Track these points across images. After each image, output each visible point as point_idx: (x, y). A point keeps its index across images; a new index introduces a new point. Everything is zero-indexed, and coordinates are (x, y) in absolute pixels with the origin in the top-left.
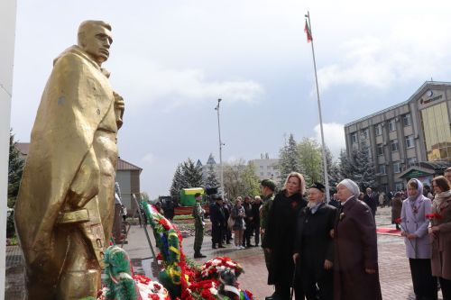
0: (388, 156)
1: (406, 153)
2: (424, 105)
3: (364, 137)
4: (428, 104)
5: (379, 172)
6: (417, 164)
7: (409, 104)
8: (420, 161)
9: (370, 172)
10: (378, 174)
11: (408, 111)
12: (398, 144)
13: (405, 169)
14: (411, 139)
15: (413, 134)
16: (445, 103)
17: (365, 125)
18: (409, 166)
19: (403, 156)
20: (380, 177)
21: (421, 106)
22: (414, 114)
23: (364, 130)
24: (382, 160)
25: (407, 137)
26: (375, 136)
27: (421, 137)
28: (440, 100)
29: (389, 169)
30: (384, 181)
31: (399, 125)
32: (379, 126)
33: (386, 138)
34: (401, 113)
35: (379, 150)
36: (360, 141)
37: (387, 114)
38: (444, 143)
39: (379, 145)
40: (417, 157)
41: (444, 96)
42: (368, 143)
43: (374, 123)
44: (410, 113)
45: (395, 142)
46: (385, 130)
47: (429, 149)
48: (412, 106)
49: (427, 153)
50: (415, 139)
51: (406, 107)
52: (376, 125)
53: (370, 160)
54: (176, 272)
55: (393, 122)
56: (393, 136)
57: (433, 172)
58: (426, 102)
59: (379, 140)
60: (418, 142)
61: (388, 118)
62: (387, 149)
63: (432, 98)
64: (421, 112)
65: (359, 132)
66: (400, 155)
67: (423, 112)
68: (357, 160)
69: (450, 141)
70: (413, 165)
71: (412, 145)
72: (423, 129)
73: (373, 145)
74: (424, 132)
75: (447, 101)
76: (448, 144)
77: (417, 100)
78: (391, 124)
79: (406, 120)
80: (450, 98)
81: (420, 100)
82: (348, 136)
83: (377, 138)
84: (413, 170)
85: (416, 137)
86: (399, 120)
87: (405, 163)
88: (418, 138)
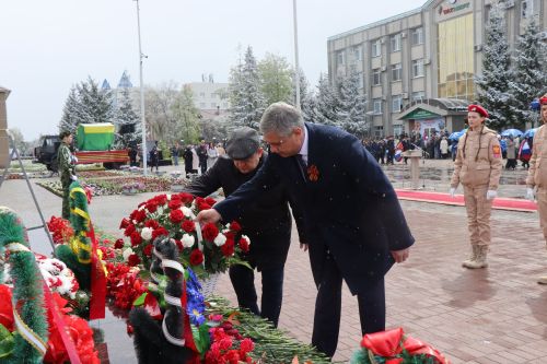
0: (386, 87)
1: (411, 85)
2: (443, 16)
3: (354, 58)
4: (449, 15)
5: (371, 109)
6: (425, 101)
7: (422, 13)
8: (429, 97)
9: (359, 108)
10: (370, 113)
11: (419, 23)
12: (401, 70)
13: (408, 107)
14: (420, 64)
15: (424, 58)
16: (471, 16)
17: (357, 41)
18: (413, 104)
19: (407, 90)
20: (372, 117)
21: (439, 17)
22: (427, 29)
23: (355, 46)
24: (377, 92)
25: (415, 61)
26: (371, 58)
27: (433, 63)
28: (466, 10)
29: (386, 105)
30: (378, 122)
31: (405, 42)
32: (378, 43)
33: (385, 62)
34: (411, 26)
35: (375, 78)
36: (349, 64)
37: (390, 25)
38: (464, 74)
39: (375, 70)
40: (425, 91)
41: (471, 5)
42: (360, 68)
43: (371, 37)
44: (422, 26)
45: (398, 67)
46: (385, 48)
47: (443, 81)
48: (427, 15)
49: (440, 86)
50: (426, 65)
51: (419, 16)
52: (372, 41)
53: (361, 92)
54: (83, 246)
55: (397, 38)
56: (396, 59)
57: (445, 113)
58: (447, 12)
59: (376, 64)
60: (428, 69)
61: (391, 32)
63: (455, 6)
64: (438, 25)
65: (348, 50)
66: (403, 86)
67: (441, 26)
68: (343, 90)
69: (471, 71)
70: (419, 102)
71: (420, 69)
72: (438, 51)
73: (366, 69)
74: (438, 56)
75: (475, 12)
76: (471, 75)
77: (434, 8)
78: (394, 41)
79: (416, 36)
80: (479, 7)
81: (438, 8)
82: (333, 55)
83: (373, 60)
84: (419, 110)
85: (428, 62)
86: (406, 35)
87: (408, 99)
88: (430, 64)
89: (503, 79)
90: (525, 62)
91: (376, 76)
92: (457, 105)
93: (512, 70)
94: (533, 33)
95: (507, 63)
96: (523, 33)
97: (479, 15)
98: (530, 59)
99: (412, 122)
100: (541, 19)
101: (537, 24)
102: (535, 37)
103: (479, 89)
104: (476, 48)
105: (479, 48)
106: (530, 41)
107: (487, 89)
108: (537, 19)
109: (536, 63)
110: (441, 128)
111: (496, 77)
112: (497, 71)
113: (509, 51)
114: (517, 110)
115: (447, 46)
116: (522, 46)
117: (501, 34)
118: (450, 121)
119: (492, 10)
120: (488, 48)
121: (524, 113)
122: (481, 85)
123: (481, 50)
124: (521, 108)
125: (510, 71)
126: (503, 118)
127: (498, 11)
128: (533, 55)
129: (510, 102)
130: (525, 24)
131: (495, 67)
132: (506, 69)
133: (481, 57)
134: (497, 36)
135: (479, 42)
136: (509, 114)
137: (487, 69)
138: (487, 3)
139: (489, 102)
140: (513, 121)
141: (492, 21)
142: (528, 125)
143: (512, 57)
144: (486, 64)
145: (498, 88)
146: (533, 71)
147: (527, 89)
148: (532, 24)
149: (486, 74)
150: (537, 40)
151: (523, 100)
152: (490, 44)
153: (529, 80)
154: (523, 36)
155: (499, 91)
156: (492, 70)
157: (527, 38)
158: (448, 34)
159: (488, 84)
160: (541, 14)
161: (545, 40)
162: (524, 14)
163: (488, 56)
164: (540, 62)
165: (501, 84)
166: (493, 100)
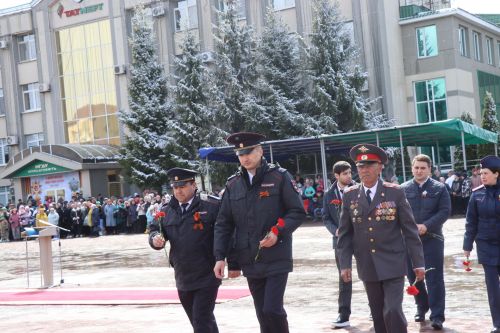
1: (21, 123)
2: (65, 20)
4: (74, 19)
6: (46, 149)
7: (31, 12)
8: (51, 142)
11: (29, 28)
13: (18, 158)
14: (33, 91)
15: (40, 81)
16: (108, 22)
18: (27, 153)
19: (14, 130)
21: (59, 22)
22: (42, 38)
25: (26, 87)
27: (55, 90)
28: (98, 13)
34: (15, 31)
38: (101, 107)
40: (44, 133)
41: (106, 7)
44: (33, 32)
47: (70, 118)
48: (40, 16)
49: (67, 125)
50: (44, 93)
51: (26, 18)
57: (78, 166)
58: (71, 13)
60: (48, 98)
63: (82, 6)
64: (58, 33)
66: (8, 125)
67: (63, 34)
69: (113, 102)
70: (36, 149)
71: (35, 106)
72: (61, 73)
74: (62, 79)
75: (111, 17)
76: (111, 108)
77: (51, 6)
79: (24, 47)
80: (117, 12)
81: (56, 8)
84: (36, 162)
85: (45, 89)
86: (8, 45)
87: (18, 145)
88: (49, 91)
89: (159, 115)
90: (186, 93)
92: (97, 154)
93: (170, 103)
94: (193, 53)
95: (163, 93)
96: (179, 51)
97: (119, 23)
98: (191, 89)
99: (26, 182)
100: (201, 36)
101: (197, 41)
102: (195, 58)
103: (127, 131)
104: (117, 69)
105: (121, 71)
106: (191, 64)
107: (138, 130)
108: (195, 34)
109: (200, 93)
110: (73, 189)
111: (150, 112)
112: (150, 103)
113: (166, 74)
114: (181, 160)
115: (74, 66)
116: (179, 70)
117: (151, 52)
118: (86, 178)
119: (137, 16)
120: (135, 71)
121: (190, 163)
122: (129, 124)
123: (125, 73)
124: (185, 157)
125: (167, 105)
126: (163, 171)
127: (145, 19)
128: (195, 84)
129: (171, 149)
130: (180, 39)
131: (146, 98)
132: (162, 102)
133: (125, 83)
134: (145, 55)
135: (122, 61)
136: (169, 164)
137: (136, 100)
138: (128, 6)
139: (142, 148)
141: (137, 32)
142: (198, 180)
143: (169, 85)
144: (135, 94)
145: (153, 129)
146: (198, 106)
147: (191, 131)
148: (191, 40)
149: (135, 109)
150: (198, 63)
151: (188, 145)
152: (137, 65)
153: (193, 118)
154: (180, 57)
155: (155, 133)
156: (143, 103)
157: (185, 59)
158: (74, 47)
159: (139, 123)
160: (200, 28)
161: (208, 64)
162: (178, 27)
163: (136, 82)
164: (205, 94)
165: (157, 123)
166: (147, 146)
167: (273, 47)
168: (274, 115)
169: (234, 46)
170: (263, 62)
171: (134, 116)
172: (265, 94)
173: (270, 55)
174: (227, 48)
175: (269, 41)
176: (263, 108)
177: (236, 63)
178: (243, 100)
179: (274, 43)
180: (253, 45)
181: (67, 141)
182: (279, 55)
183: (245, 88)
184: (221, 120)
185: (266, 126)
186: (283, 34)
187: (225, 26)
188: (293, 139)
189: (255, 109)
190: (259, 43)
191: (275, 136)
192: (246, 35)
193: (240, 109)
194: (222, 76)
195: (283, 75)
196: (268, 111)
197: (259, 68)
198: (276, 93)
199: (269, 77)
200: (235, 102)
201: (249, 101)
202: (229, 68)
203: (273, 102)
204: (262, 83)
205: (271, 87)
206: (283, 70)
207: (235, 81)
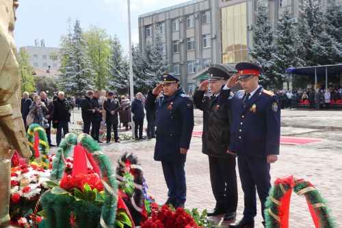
0: (183, 54)
1: (201, 53)
2: (225, 3)
3: (159, 32)
4: (229, 3)
5: (172, 71)
7: (209, 1)
8: (215, 62)
9: (163, 70)
11: (208, 8)
12: (194, 42)
13: (199, 70)
14: (208, 38)
15: (211, 33)
16: (245, 4)
17: (161, 19)
18: (204, 68)
19: (198, 56)
21: (222, 4)
22: (213, 12)
23: (159, 23)
24: (176, 58)
25: (204, 36)
26: (171, 32)
27: (217, 38)
29: (183, 68)
31: (197, 21)
32: (177, 21)
33: (182, 36)
34: (201, 9)
35: (174, 48)
36: (155, 36)
37: (186, 8)
38: (240, 46)
39: (175, 42)
40: (212, 58)
42: (163, 40)
43: (171, 17)
44: (210, 10)
45: (192, 40)
46: (182, 25)
47: (224, 52)
48: (213, 2)
49: (222, 54)
50: (213, 39)
52: (172, 20)
53: (164, 58)
55: (191, 18)
56: (190, 33)
59: (176, 37)
60: (214, 42)
61: (187, 13)
62: (182, 47)
64: (221, 10)
65: (154, 26)
66: (196, 54)
67: (223, 10)
68: (151, 57)
69: (245, 43)
71: (208, 45)
72: (221, 29)
73: (168, 41)
74: (221, 32)
76: (244, 47)
78: (189, 20)
79: (205, 17)
82: (142, 29)
83: (173, 34)
85: (214, 37)
86: (198, 16)
87: (199, 64)
88: (215, 38)
89: (267, 51)
90: (283, 39)
91: (175, 46)
93: (274, 44)
94: (288, 18)
95: (270, 39)
96: (280, 18)
97: (250, 4)
98: (286, 37)
100: (293, 10)
101: (290, 12)
102: (289, 21)
103: (251, 58)
104: (248, 27)
105: (250, 28)
106: (286, 24)
107: (256, 58)
108: (290, 9)
109: (290, 40)
111: (263, 49)
112: (264, 44)
113: (272, 30)
114: (277, 74)
115: (227, 25)
116: (280, 27)
117: (266, 19)
120: (257, 28)
121: (282, 75)
122: (253, 55)
123: (252, 29)
124: (280, 72)
125: (272, 45)
126: (268, 79)
128: (288, 34)
129: (272, 68)
130: (281, 12)
131: (262, 42)
132: (270, 44)
133: (252, 34)
134: (263, 20)
135: (251, 23)
136: (272, 76)
137: (256, 43)
140: (275, 82)
141: (260, 8)
142: (285, 84)
143: (274, 35)
144: (256, 40)
145: (264, 58)
146: (288, 46)
147: (284, 59)
148: (287, 12)
149: (256, 47)
150: (290, 24)
151: (282, 66)
152: (258, 25)
153: (285, 52)
154: (281, 21)
155: (265, 60)
156: (260, 44)
157: (283, 22)
158: (228, 16)
159: (257, 55)
160: (292, 5)
161: (295, 24)
162: (281, 5)
163: (257, 34)
164: (293, 40)
165: (266, 55)
166: (261, 66)
167: (332, 14)
168: (330, 51)
169: (310, 15)
170: (326, 23)
171: (255, 51)
172: (325, 40)
173: (330, 19)
174: (306, 15)
175: (331, 11)
176: (323, 48)
177: (310, 23)
178: (313, 43)
179: (333, 12)
180: (321, 14)
181: (222, 63)
182: (336, 19)
183: (315, 37)
184: (300, 53)
185: (325, 57)
186: (339, 7)
187: (306, 4)
188: (340, 64)
189: (319, 48)
190: (324, 12)
191: (329, 63)
192: (318, 8)
193: (311, 48)
194: (302, 31)
195: (337, 30)
196: (327, 49)
197: (323, 26)
198: (332, 39)
199: (328, 31)
200: (308, 44)
201: (316, 44)
202: (307, 26)
203: (330, 45)
204: (324, 34)
205: (329, 36)
206: (338, 27)
207: (309, 33)
